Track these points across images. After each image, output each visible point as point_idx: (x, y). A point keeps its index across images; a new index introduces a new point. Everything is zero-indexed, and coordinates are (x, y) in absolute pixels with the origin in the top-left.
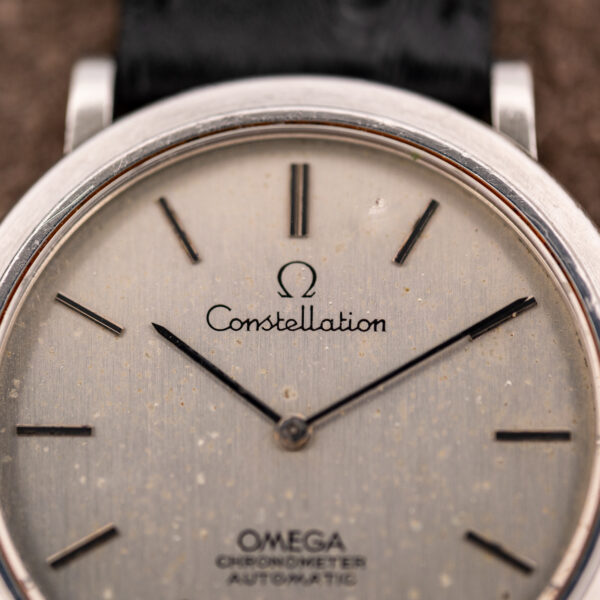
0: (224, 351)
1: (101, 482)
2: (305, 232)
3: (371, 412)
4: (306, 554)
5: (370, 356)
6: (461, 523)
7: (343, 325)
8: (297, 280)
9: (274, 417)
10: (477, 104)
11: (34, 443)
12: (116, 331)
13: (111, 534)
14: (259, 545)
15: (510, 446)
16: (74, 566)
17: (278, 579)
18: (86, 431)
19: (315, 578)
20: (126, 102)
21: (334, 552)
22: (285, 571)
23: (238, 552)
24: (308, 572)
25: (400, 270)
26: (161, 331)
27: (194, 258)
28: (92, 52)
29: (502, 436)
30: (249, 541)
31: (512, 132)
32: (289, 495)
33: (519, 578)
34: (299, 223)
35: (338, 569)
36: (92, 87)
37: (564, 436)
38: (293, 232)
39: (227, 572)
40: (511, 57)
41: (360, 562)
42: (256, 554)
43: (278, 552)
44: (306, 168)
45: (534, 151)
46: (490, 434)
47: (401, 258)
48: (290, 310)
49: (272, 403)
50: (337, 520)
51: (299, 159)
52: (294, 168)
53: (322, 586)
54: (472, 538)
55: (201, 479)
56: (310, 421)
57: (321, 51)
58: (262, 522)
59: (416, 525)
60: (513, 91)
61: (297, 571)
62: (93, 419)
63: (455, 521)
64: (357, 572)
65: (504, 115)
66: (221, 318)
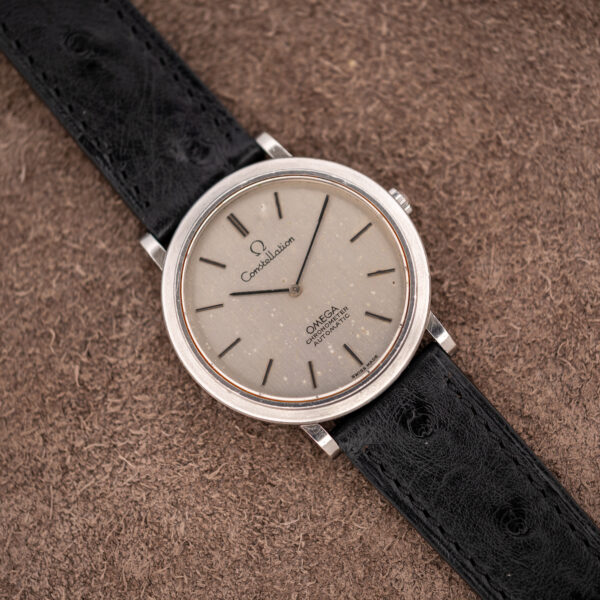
0: (256, 284)
1: (255, 350)
2: (248, 232)
3: (311, 265)
4: (329, 320)
5: (297, 251)
6: (363, 274)
7: (282, 249)
8: (257, 247)
9: (287, 290)
10: (262, 156)
11: (227, 356)
12: (221, 305)
13: (271, 361)
14: (314, 328)
15: (357, 240)
16: (269, 379)
17: (328, 333)
18: (238, 340)
19: (337, 324)
20: (165, 242)
21: (336, 312)
22: (328, 329)
23: (310, 336)
24: (334, 324)
25: (282, 220)
26: (234, 294)
27: (223, 266)
28: (141, 235)
29: (352, 240)
30: (310, 330)
31: (278, 154)
32: (309, 307)
33: (392, 274)
34: (244, 232)
35: (342, 316)
36: (151, 245)
37: (370, 225)
38: (244, 235)
39: (312, 343)
40: (257, 134)
41: (346, 309)
42: (315, 332)
43: (321, 326)
44: (232, 215)
45: (289, 154)
46: (349, 242)
47: (280, 216)
48: (263, 257)
49: (282, 287)
50: (329, 303)
51: (228, 214)
52: (229, 218)
53: (342, 325)
54: (370, 275)
55: (282, 325)
56: (297, 283)
57: (205, 179)
58: (309, 322)
59: (352, 285)
60: (268, 143)
61: (331, 327)
62: (237, 335)
63: (361, 274)
64: (347, 312)
65: (271, 151)
66: (247, 277)
